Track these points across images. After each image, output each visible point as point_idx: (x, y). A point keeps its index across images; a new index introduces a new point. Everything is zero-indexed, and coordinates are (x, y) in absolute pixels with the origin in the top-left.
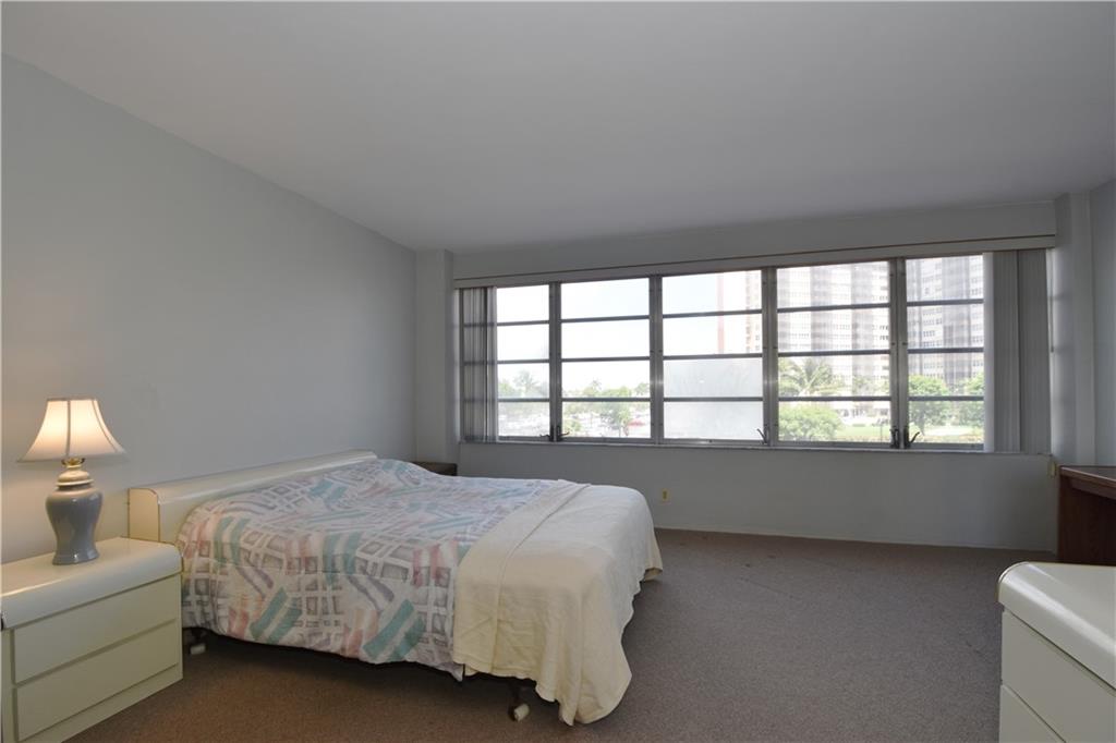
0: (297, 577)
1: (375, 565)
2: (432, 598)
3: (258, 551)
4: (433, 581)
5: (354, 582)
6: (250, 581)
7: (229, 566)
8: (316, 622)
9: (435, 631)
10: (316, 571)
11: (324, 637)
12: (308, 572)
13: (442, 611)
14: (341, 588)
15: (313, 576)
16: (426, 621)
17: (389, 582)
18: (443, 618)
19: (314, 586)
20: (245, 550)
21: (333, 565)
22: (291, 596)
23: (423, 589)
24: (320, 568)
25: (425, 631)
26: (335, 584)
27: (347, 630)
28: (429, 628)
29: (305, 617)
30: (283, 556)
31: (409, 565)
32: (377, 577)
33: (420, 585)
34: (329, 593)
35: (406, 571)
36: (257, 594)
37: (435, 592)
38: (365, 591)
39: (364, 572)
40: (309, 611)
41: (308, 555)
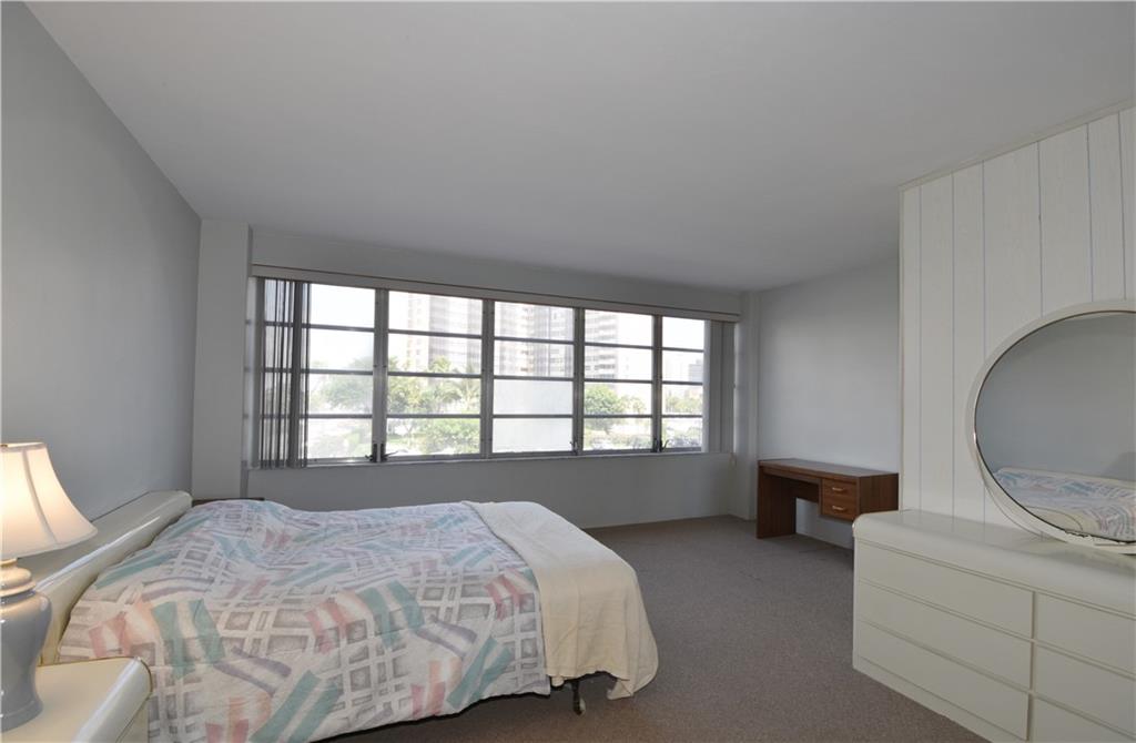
0: (334, 652)
1: (450, 610)
2: (518, 626)
3: (258, 635)
4: (517, 609)
5: (423, 634)
6: (247, 678)
7: (201, 668)
8: (370, 696)
9: (525, 655)
10: (365, 637)
11: (380, 708)
12: (350, 640)
13: (531, 635)
14: (404, 646)
15: (361, 644)
16: (513, 650)
17: (467, 623)
18: (533, 641)
19: (365, 653)
20: (231, 640)
21: (392, 623)
22: (324, 677)
23: (507, 620)
24: (371, 630)
25: (513, 659)
26: (396, 644)
27: (417, 689)
28: (518, 654)
29: (348, 696)
30: (308, 632)
31: (489, 601)
32: (454, 622)
33: (504, 617)
34: (389, 654)
35: (488, 606)
36: (261, 690)
37: (521, 619)
38: (438, 641)
39: (435, 620)
40: (354, 687)
41: (349, 621)
